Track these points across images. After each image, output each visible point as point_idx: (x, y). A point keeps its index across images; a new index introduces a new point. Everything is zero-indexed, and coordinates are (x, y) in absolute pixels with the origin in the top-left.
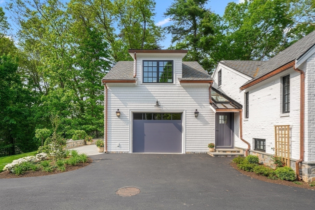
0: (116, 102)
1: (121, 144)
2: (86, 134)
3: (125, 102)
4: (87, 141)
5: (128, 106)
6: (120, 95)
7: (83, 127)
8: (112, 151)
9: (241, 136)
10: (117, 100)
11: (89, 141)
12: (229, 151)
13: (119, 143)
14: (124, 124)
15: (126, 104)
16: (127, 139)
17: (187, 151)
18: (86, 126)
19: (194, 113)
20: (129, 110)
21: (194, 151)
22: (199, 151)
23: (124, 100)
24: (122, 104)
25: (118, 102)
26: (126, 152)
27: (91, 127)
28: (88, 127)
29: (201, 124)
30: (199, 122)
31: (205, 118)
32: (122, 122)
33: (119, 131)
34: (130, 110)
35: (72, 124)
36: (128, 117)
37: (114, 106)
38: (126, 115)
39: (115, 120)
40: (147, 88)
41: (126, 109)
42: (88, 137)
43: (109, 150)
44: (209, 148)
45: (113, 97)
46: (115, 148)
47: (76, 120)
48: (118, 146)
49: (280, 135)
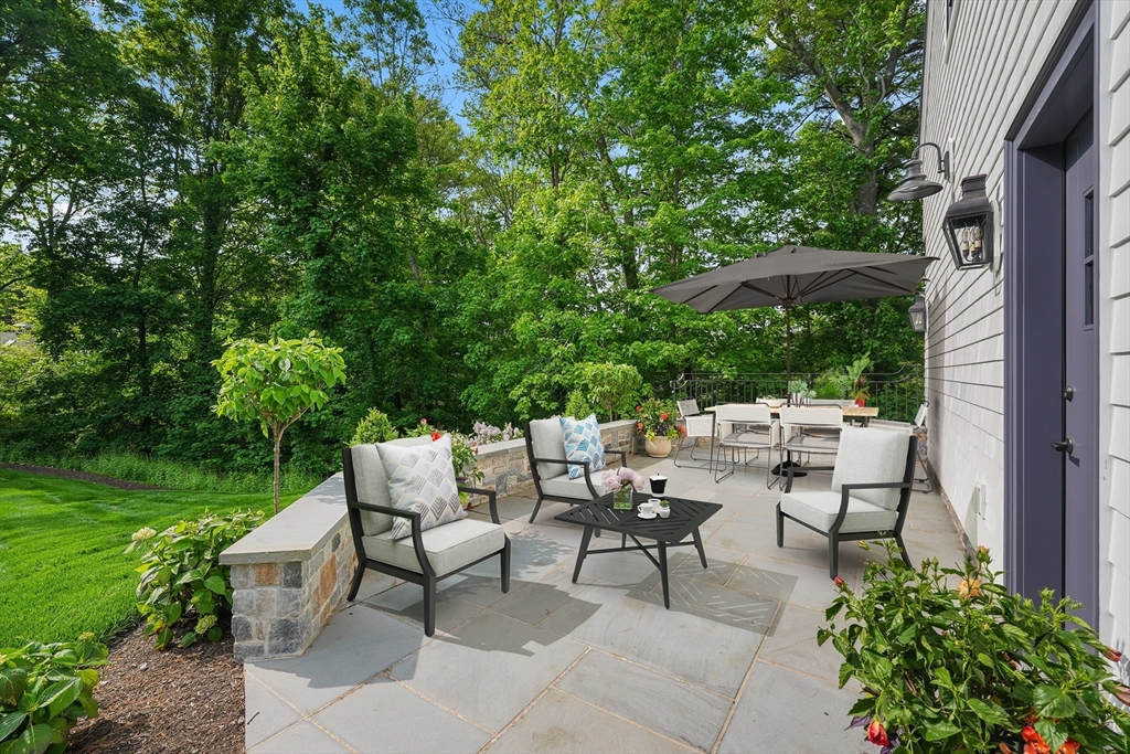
2: (647, 389)
4: (650, 435)
7: (631, 350)
11: (659, 433)
18: (648, 346)
27: (667, 349)
28: (656, 352)
35: (585, 335)
42: (655, 409)
47: (603, 319)
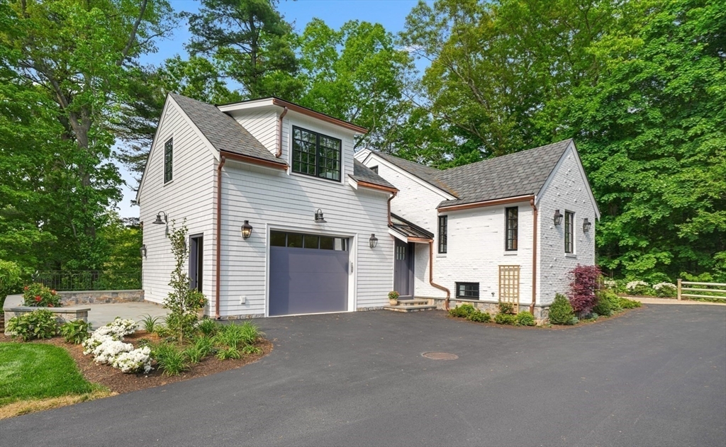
0: (239, 204)
1: (248, 298)
3: (258, 206)
5: (263, 217)
6: (248, 189)
8: (229, 314)
9: (431, 280)
10: (242, 199)
12: (416, 303)
13: (244, 297)
14: (255, 254)
15: (259, 211)
16: (260, 288)
17: (359, 306)
19: (368, 240)
20: (266, 225)
21: (368, 306)
22: (374, 306)
23: (255, 201)
24: (253, 211)
25: (244, 205)
26: (259, 315)
29: (378, 260)
30: (374, 256)
31: (383, 249)
32: (251, 249)
33: (244, 268)
34: (268, 224)
36: (262, 240)
37: (235, 214)
38: (260, 235)
39: (236, 244)
40: (301, 183)
41: (260, 221)
43: (222, 314)
44: (389, 300)
45: (234, 193)
46: (236, 308)
48: (243, 304)
49: (507, 277)
